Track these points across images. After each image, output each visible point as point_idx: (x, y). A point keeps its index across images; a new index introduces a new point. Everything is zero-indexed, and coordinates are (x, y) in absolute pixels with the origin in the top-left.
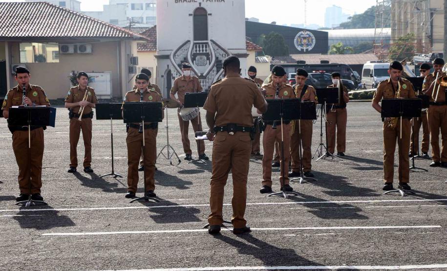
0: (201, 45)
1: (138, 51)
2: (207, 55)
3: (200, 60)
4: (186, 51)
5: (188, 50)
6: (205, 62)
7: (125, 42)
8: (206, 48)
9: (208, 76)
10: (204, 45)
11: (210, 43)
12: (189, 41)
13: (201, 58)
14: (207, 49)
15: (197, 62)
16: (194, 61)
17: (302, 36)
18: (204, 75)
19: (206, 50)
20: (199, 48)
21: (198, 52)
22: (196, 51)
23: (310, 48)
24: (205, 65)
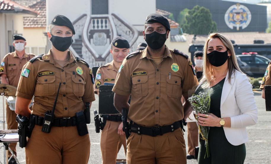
0: (100, 20)
1: (25, 28)
2: (107, 32)
3: (99, 38)
4: (81, 28)
5: (83, 25)
6: (105, 41)
7: (5, 16)
8: (106, 23)
9: (108, 58)
10: (104, 20)
11: (110, 16)
12: (85, 15)
13: (100, 36)
14: (107, 25)
15: (95, 41)
16: (92, 40)
17: (234, 11)
18: (103, 56)
19: (106, 27)
20: (98, 23)
21: (96, 28)
22: (94, 27)
23: (244, 26)
24: (104, 44)
